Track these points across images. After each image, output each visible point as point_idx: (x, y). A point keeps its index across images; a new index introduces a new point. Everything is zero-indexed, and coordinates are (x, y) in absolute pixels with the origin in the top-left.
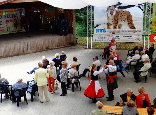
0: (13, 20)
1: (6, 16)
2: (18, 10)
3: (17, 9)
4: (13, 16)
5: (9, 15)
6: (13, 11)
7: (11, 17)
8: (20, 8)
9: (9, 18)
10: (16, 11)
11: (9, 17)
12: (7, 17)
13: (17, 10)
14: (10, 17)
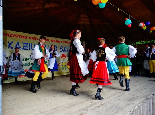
1: (63, 49)
5: (66, 48)
9: (66, 51)
11: (66, 50)
12: (64, 51)
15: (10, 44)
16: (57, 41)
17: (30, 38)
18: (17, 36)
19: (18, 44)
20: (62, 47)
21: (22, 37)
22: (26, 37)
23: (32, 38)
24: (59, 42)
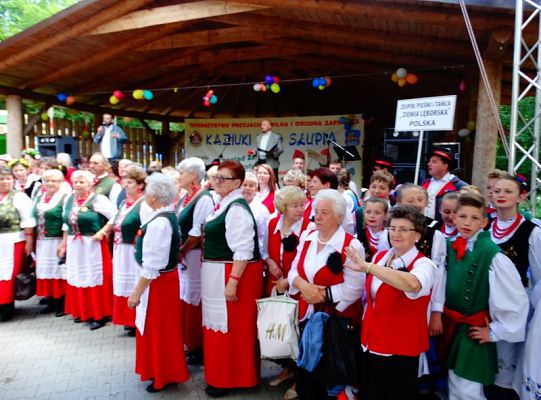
0: (319, 152)
1: (298, 138)
2: (340, 122)
3: (336, 118)
4: (317, 141)
5: (305, 136)
6: (320, 123)
7: (311, 143)
8: (346, 116)
9: (304, 144)
10: (331, 123)
11: (304, 141)
12: (300, 142)
13: (335, 122)
14: (310, 141)
15: (208, 139)
16: (282, 124)
17: (233, 125)
18: (216, 125)
19: (217, 136)
20: (295, 134)
21: (223, 125)
22: (227, 125)
23: (237, 125)
24: (287, 125)
